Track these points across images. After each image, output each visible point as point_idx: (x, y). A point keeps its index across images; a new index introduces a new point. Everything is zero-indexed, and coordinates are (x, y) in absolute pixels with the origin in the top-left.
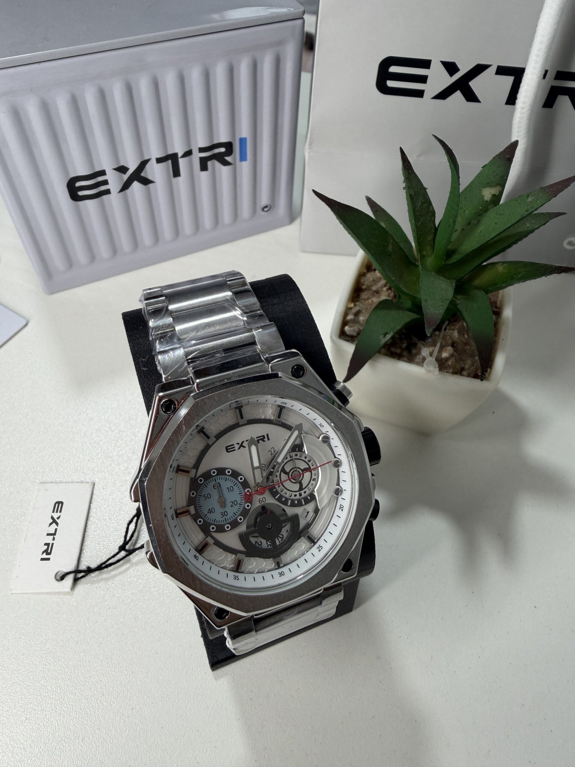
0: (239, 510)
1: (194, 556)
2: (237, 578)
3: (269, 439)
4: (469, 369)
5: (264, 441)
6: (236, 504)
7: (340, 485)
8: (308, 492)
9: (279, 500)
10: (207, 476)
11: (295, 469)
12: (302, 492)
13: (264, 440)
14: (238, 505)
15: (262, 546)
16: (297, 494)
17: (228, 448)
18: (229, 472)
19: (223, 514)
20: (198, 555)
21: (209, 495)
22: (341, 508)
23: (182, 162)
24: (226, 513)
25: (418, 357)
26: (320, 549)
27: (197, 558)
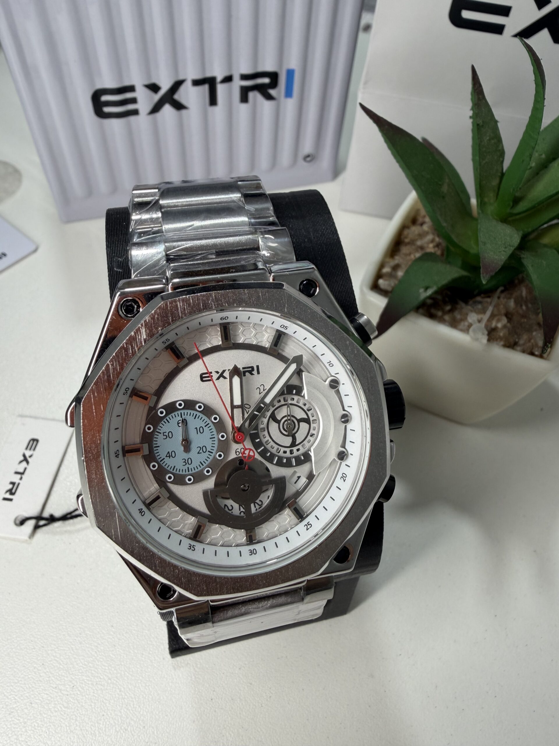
0: (208, 459)
1: (139, 510)
2: (192, 548)
3: (258, 373)
4: (524, 344)
5: (252, 374)
6: (204, 451)
7: (346, 447)
8: (302, 451)
9: (263, 454)
10: (171, 408)
11: (289, 418)
12: (295, 449)
13: (253, 372)
14: (207, 453)
15: (232, 512)
16: (288, 450)
17: (204, 376)
18: (200, 407)
19: (186, 462)
20: (144, 509)
21: (170, 433)
22: (344, 477)
23: (221, 89)
24: (189, 460)
25: (462, 323)
26: (309, 527)
27: (143, 513)
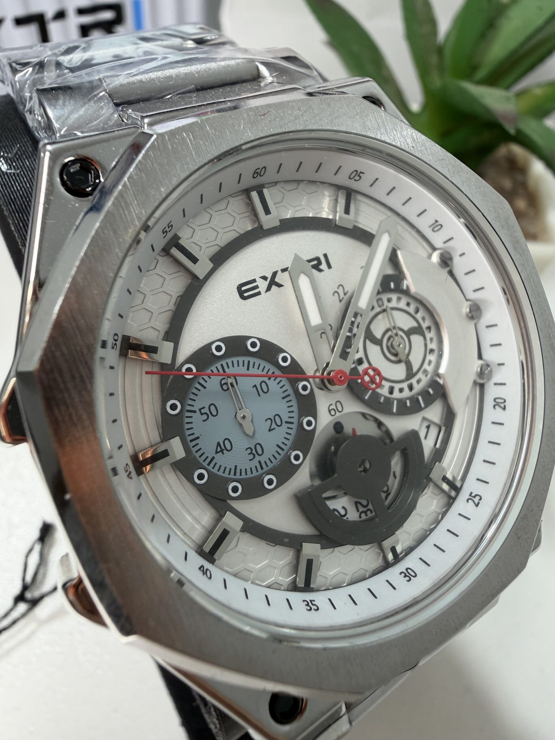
1: (200, 568)
2: (314, 607)
3: (329, 266)
5: (320, 271)
6: (279, 423)
7: (485, 357)
8: (425, 380)
9: (372, 404)
10: (204, 358)
11: (395, 331)
12: (414, 381)
13: (321, 267)
14: (285, 426)
16: (405, 385)
17: (243, 288)
18: (253, 345)
19: (254, 452)
20: (207, 565)
21: (212, 408)
22: (500, 404)
24: (258, 447)
26: (476, 500)
27: (208, 573)
